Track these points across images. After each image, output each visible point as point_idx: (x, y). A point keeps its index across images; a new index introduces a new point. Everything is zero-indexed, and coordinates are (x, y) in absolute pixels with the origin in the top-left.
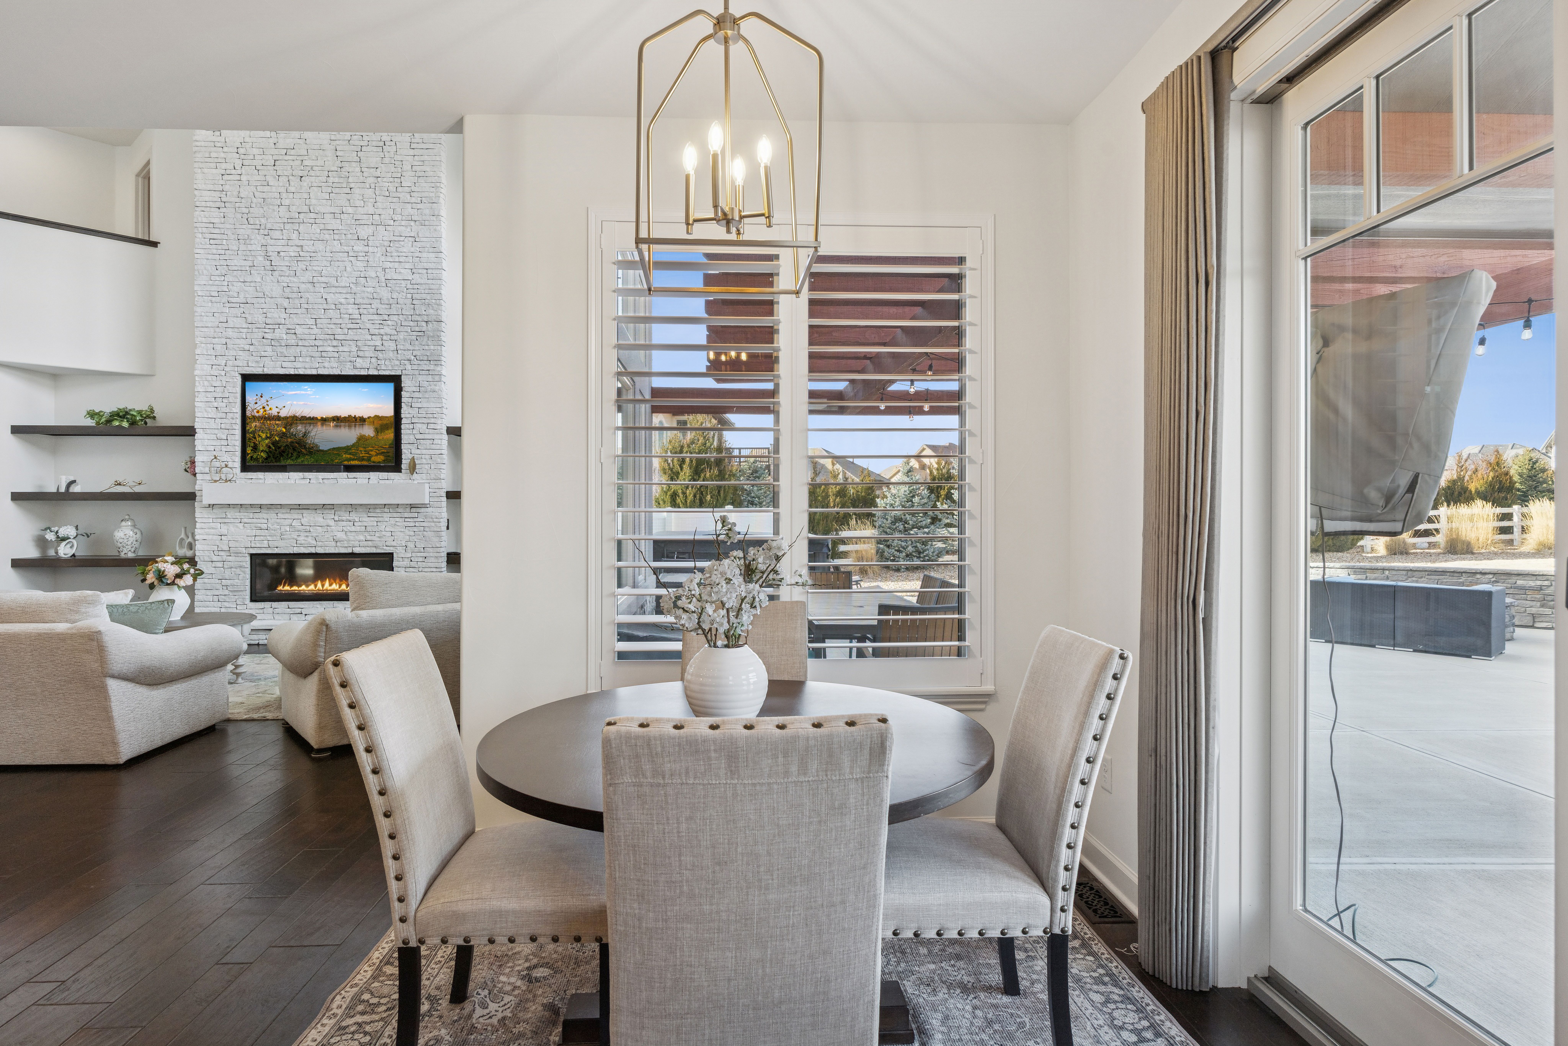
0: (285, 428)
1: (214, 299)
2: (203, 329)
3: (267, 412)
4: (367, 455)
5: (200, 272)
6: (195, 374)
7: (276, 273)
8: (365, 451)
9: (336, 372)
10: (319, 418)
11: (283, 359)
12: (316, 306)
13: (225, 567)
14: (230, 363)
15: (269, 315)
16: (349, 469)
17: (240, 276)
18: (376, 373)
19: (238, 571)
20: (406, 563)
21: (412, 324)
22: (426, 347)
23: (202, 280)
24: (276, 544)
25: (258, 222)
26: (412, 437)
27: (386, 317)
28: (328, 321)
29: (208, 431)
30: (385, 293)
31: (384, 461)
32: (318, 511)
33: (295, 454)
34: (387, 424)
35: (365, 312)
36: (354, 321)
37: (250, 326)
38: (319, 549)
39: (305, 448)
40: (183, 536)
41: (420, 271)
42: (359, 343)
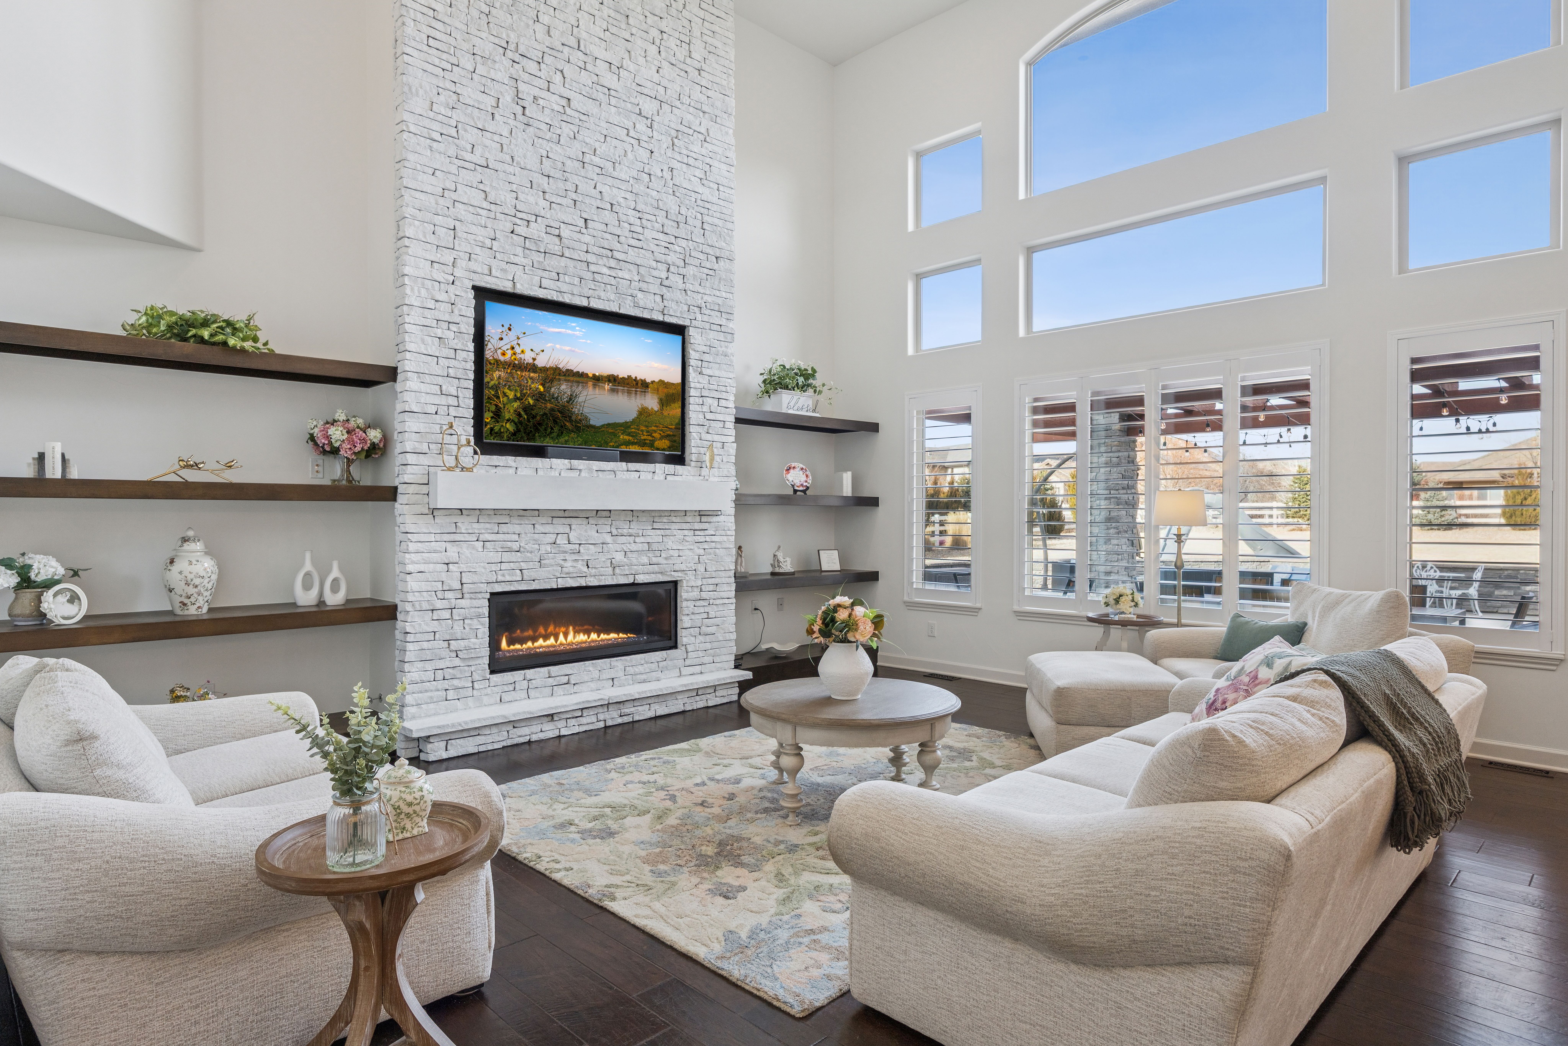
0: (542, 384)
1: (435, 145)
2: (418, 195)
3: (518, 356)
4: (650, 438)
5: (414, 90)
6: (406, 272)
7: (530, 130)
8: (648, 432)
9: (613, 308)
10: (590, 375)
11: (540, 273)
12: (587, 200)
13: (456, 617)
14: (460, 263)
15: (521, 197)
16: (627, 457)
17: (479, 118)
18: (660, 318)
19: (475, 623)
20: (695, 594)
21: (701, 256)
22: (718, 293)
23: (419, 105)
24: (533, 575)
25: (504, 36)
26: (701, 416)
27: (673, 240)
28: (603, 227)
29: (428, 379)
30: (672, 204)
31: (669, 447)
32: (591, 521)
33: (556, 429)
34: (673, 394)
35: (649, 224)
36: (635, 235)
37: (493, 207)
38: (592, 579)
39: (571, 421)
40: (308, 567)
41: (712, 185)
42: (642, 270)
